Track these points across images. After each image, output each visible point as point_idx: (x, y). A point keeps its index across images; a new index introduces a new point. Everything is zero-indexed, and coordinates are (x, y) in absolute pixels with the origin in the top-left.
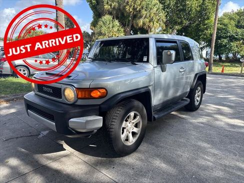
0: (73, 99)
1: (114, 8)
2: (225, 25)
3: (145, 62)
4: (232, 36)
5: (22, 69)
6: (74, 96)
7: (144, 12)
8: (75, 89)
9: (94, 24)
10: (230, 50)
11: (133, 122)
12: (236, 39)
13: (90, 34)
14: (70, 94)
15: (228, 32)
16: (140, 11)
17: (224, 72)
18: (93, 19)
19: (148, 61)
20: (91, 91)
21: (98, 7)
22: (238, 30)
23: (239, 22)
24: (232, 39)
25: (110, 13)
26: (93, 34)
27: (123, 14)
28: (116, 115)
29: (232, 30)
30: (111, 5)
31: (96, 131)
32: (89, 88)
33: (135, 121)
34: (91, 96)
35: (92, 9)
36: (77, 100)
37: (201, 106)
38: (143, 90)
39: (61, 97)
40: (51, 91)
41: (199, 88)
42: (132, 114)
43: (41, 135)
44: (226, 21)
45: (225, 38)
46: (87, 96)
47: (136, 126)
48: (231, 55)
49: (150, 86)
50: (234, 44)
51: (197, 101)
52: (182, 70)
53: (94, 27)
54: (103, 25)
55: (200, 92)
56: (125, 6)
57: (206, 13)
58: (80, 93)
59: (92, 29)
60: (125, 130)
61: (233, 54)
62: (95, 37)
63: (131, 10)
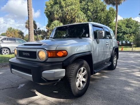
0: (45, 58)
1: (60, 17)
2: (120, 26)
3: (87, 37)
4: (124, 31)
5: (6, 50)
6: (45, 56)
7: (77, 19)
8: (46, 51)
9: (48, 26)
10: (123, 39)
11: (82, 74)
12: (127, 33)
13: (46, 31)
14: (42, 55)
15: (122, 30)
16: (74, 18)
17: (123, 50)
18: (48, 23)
19: (89, 37)
20: (57, 52)
21: (51, 16)
22: (127, 29)
23: (127, 24)
24: (124, 33)
25: (58, 19)
26: (48, 31)
27: (65, 20)
28: (72, 68)
29: (124, 28)
30: (58, 15)
31: (60, 79)
32: (56, 50)
33: (84, 74)
34: (57, 56)
35: (47, 17)
36: (47, 59)
37: (116, 67)
38: (88, 53)
39: (36, 58)
40: (29, 55)
41: (115, 56)
42: (82, 69)
43: (20, 87)
44: (120, 24)
45: (121, 33)
46: (54, 56)
47: (84, 77)
48: (124, 42)
49: (91, 51)
50: (125, 36)
51: (115, 64)
52: (107, 44)
53: (49, 27)
54: (54, 26)
55: (116, 58)
56: (66, 16)
57: (110, 20)
58: (50, 53)
59: (47, 29)
60: (78, 80)
61: (125, 41)
62: (49, 33)
63: (69, 18)
